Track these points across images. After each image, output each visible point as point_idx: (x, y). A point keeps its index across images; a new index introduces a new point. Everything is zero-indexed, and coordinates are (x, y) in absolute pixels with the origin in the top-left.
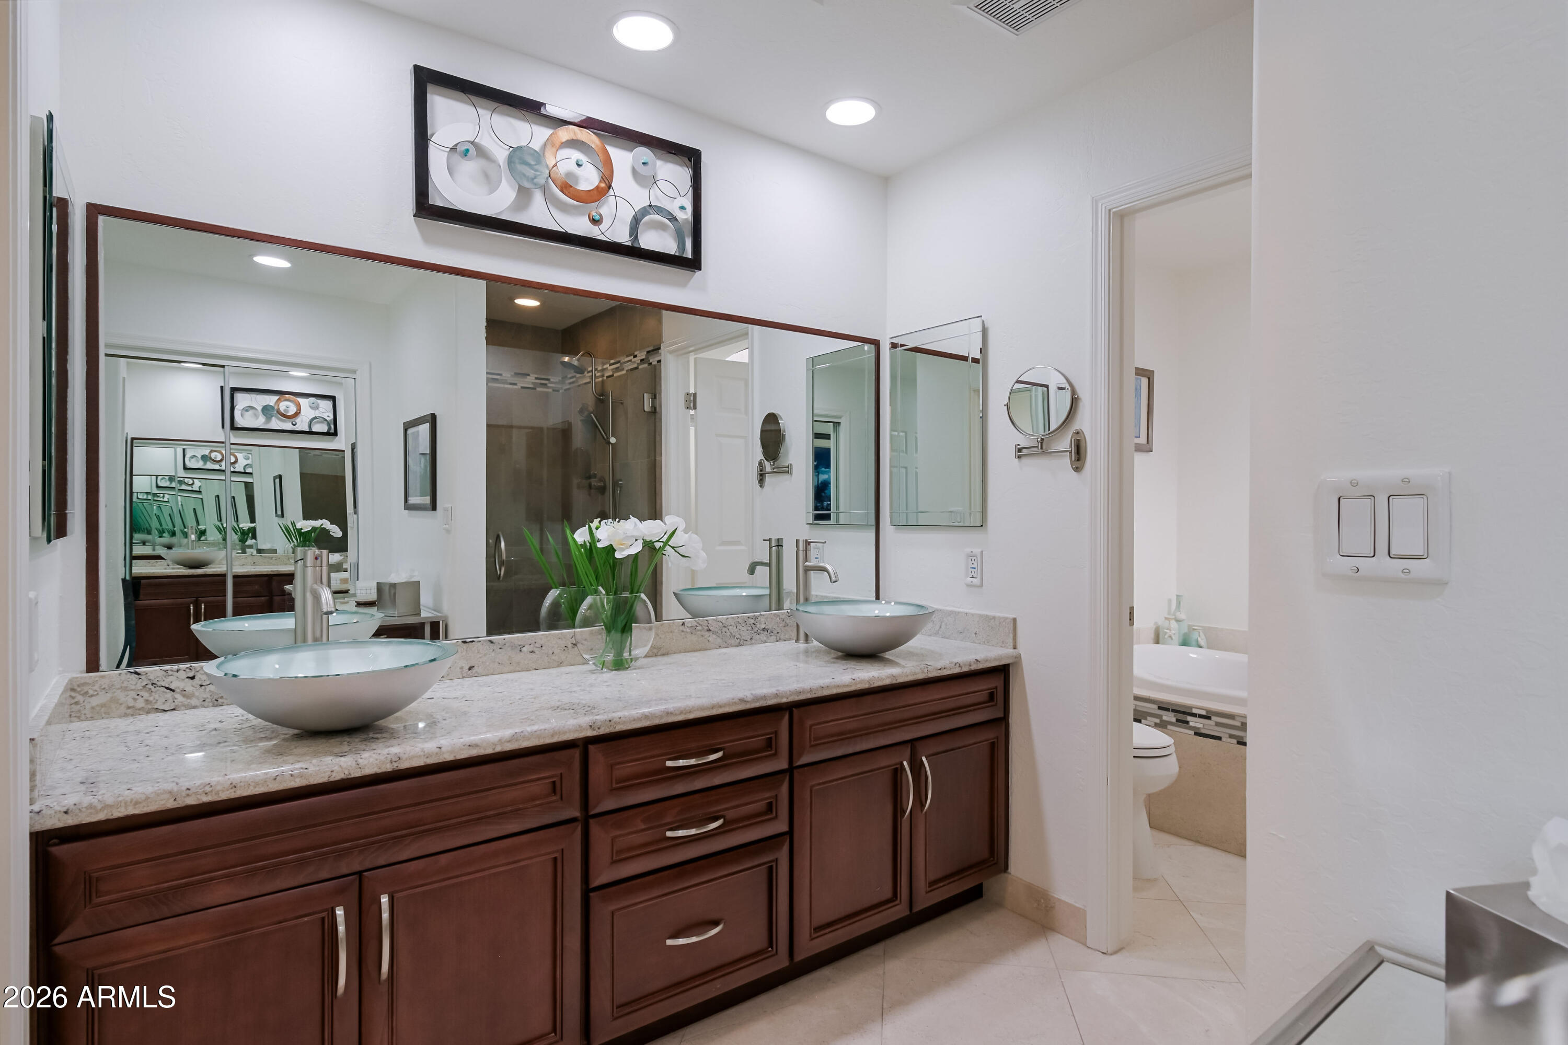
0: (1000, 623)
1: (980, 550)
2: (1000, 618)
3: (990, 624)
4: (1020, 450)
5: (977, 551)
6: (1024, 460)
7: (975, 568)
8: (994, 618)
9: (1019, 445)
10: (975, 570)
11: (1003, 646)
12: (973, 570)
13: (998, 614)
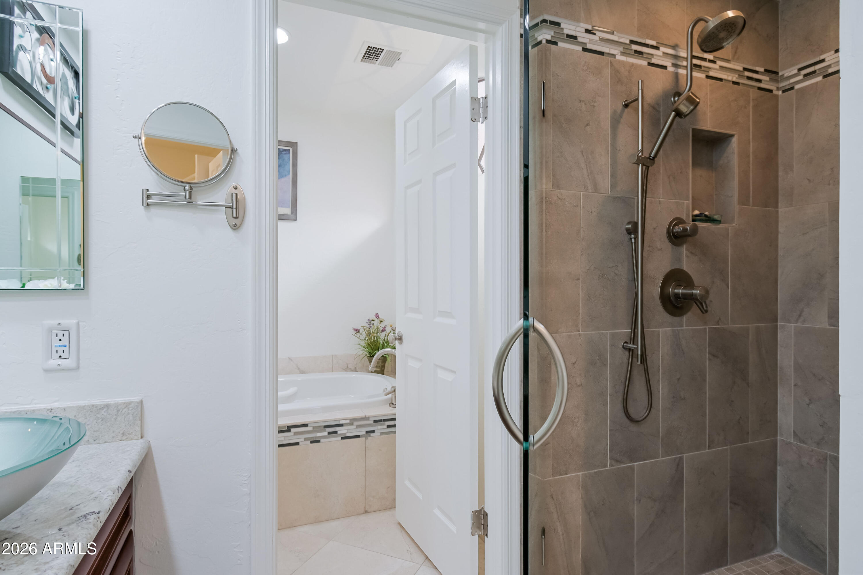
0: (118, 411)
1: (75, 321)
2: (117, 405)
3: (98, 416)
4: (149, 197)
5: (70, 322)
6: (153, 210)
7: (65, 346)
8: (107, 406)
9: (148, 190)
10: (66, 349)
11: (124, 438)
12: (60, 349)
13: (112, 401)
